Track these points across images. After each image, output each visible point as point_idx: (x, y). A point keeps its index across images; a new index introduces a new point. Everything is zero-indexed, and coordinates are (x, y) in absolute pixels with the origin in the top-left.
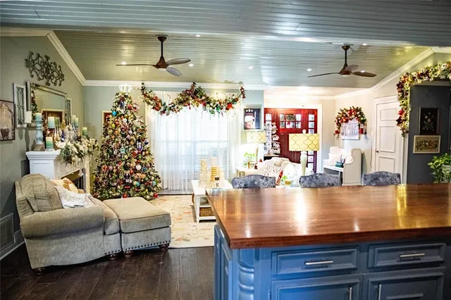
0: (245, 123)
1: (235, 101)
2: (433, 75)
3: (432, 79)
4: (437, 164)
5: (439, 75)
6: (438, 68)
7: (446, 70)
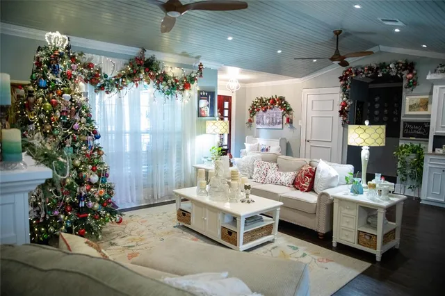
0: (199, 109)
1: (192, 80)
2: (381, 71)
3: (380, 75)
4: (403, 153)
5: (389, 72)
6: (389, 65)
7: (397, 68)
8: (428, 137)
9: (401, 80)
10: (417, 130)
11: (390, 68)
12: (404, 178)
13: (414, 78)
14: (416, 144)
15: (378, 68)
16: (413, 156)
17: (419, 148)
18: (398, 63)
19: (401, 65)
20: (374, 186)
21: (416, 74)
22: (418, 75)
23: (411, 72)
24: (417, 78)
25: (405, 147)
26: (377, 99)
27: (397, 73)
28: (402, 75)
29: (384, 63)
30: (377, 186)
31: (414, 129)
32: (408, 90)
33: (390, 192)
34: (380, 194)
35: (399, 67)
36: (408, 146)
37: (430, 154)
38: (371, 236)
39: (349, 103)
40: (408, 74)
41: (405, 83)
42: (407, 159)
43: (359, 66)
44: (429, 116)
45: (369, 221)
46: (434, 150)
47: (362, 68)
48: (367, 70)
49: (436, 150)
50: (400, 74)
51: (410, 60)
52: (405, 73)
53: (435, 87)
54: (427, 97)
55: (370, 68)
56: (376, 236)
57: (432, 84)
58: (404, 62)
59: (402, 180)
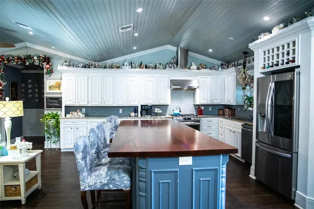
2: (28, 61)
3: (27, 64)
4: (47, 119)
5: (33, 63)
6: (33, 58)
7: (39, 60)
8: (61, 107)
9: (43, 69)
10: (55, 103)
11: (34, 60)
12: (50, 136)
13: (51, 68)
14: (55, 112)
15: (25, 59)
16: (53, 121)
17: (56, 115)
18: (40, 57)
19: (41, 58)
20: (15, 147)
21: (51, 65)
22: (53, 66)
23: (48, 63)
24: (52, 68)
25: (48, 115)
26: (30, 81)
27: (39, 64)
28: (43, 65)
29: (30, 55)
30: (18, 147)
31: (53, 103)
32: (47, 76)
33: (29, 149)
34: (21, 153)
35: (40, 59)
36: (50, 114)
37: (63, 118)
38: (15, 186)
39: (4, 84)
40: (46, 65)
41: (45, 71)
42: (50, 123)
43: (10, 55)
44: (61, 93)
45: (15, 175)
46: (66, 116)
47: (13, 57)
48: (17, 59)
49: (67, 115)
50: (42, 64)
51: (47, 56)
52: (45, 64)
53: (63, 75)
54: (60, 81)
55: (19, 58)
56: (20, 185)
57: (61, 72)
58: (43, 57)
59: (48, 138)
